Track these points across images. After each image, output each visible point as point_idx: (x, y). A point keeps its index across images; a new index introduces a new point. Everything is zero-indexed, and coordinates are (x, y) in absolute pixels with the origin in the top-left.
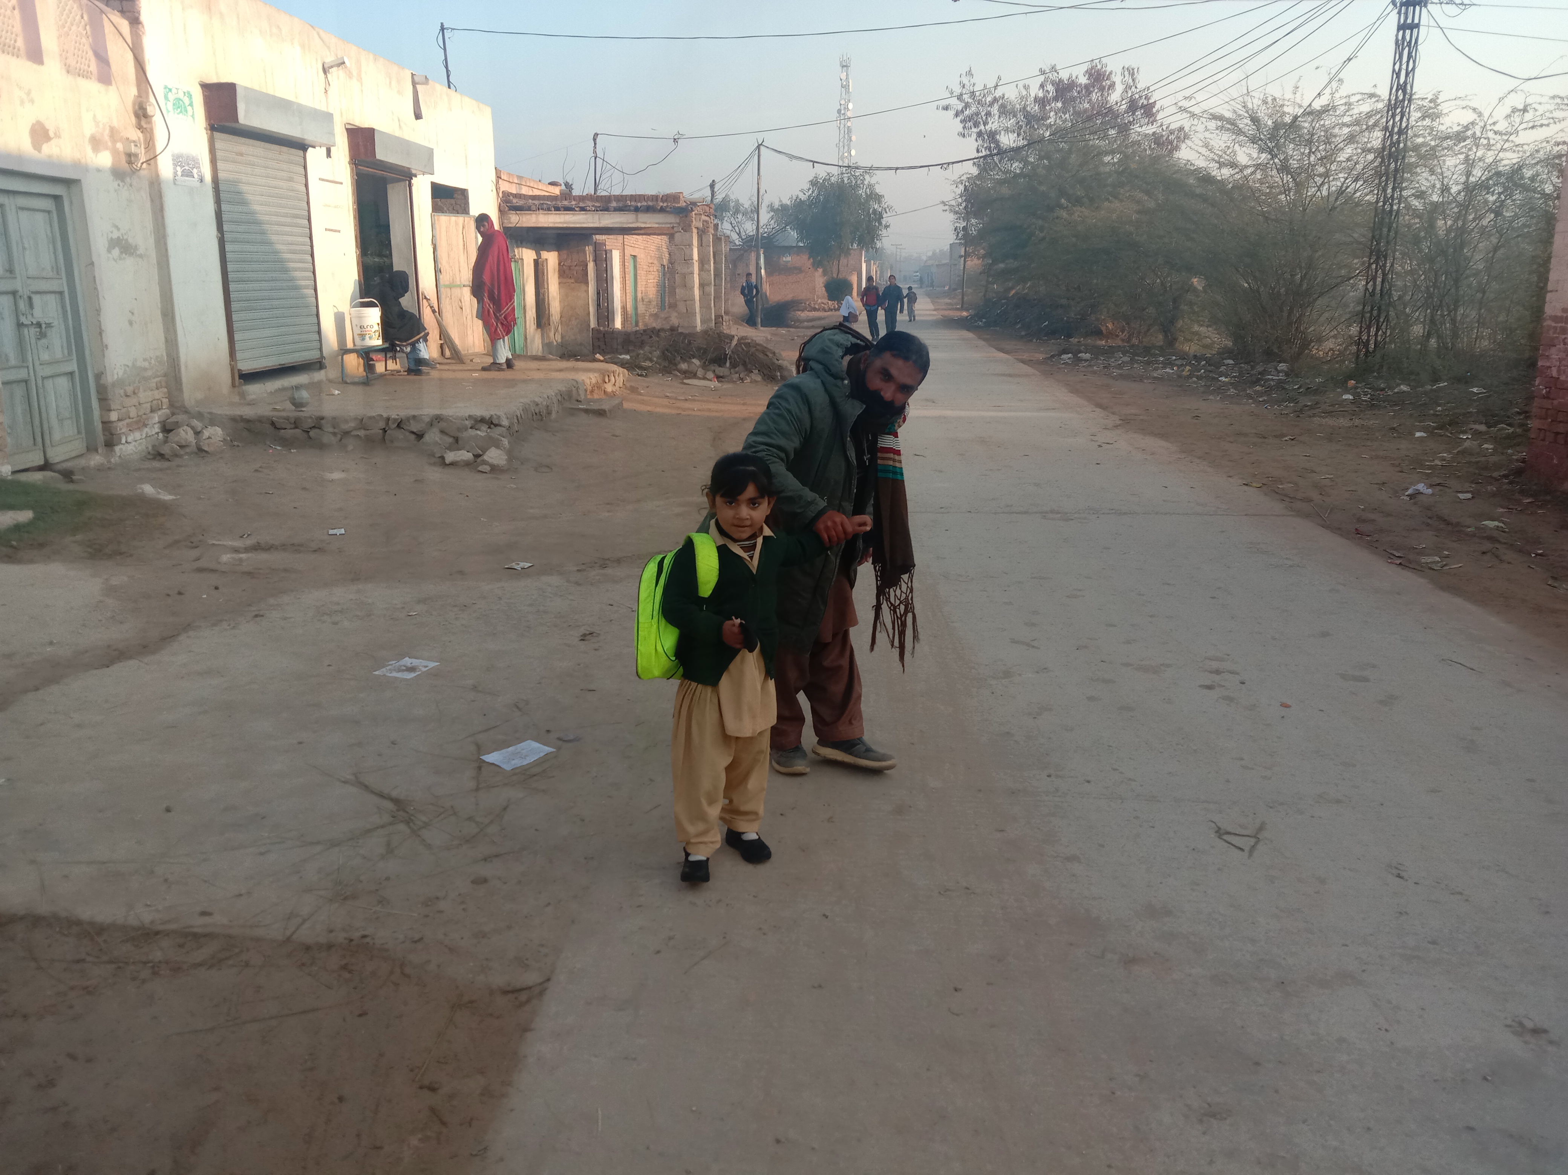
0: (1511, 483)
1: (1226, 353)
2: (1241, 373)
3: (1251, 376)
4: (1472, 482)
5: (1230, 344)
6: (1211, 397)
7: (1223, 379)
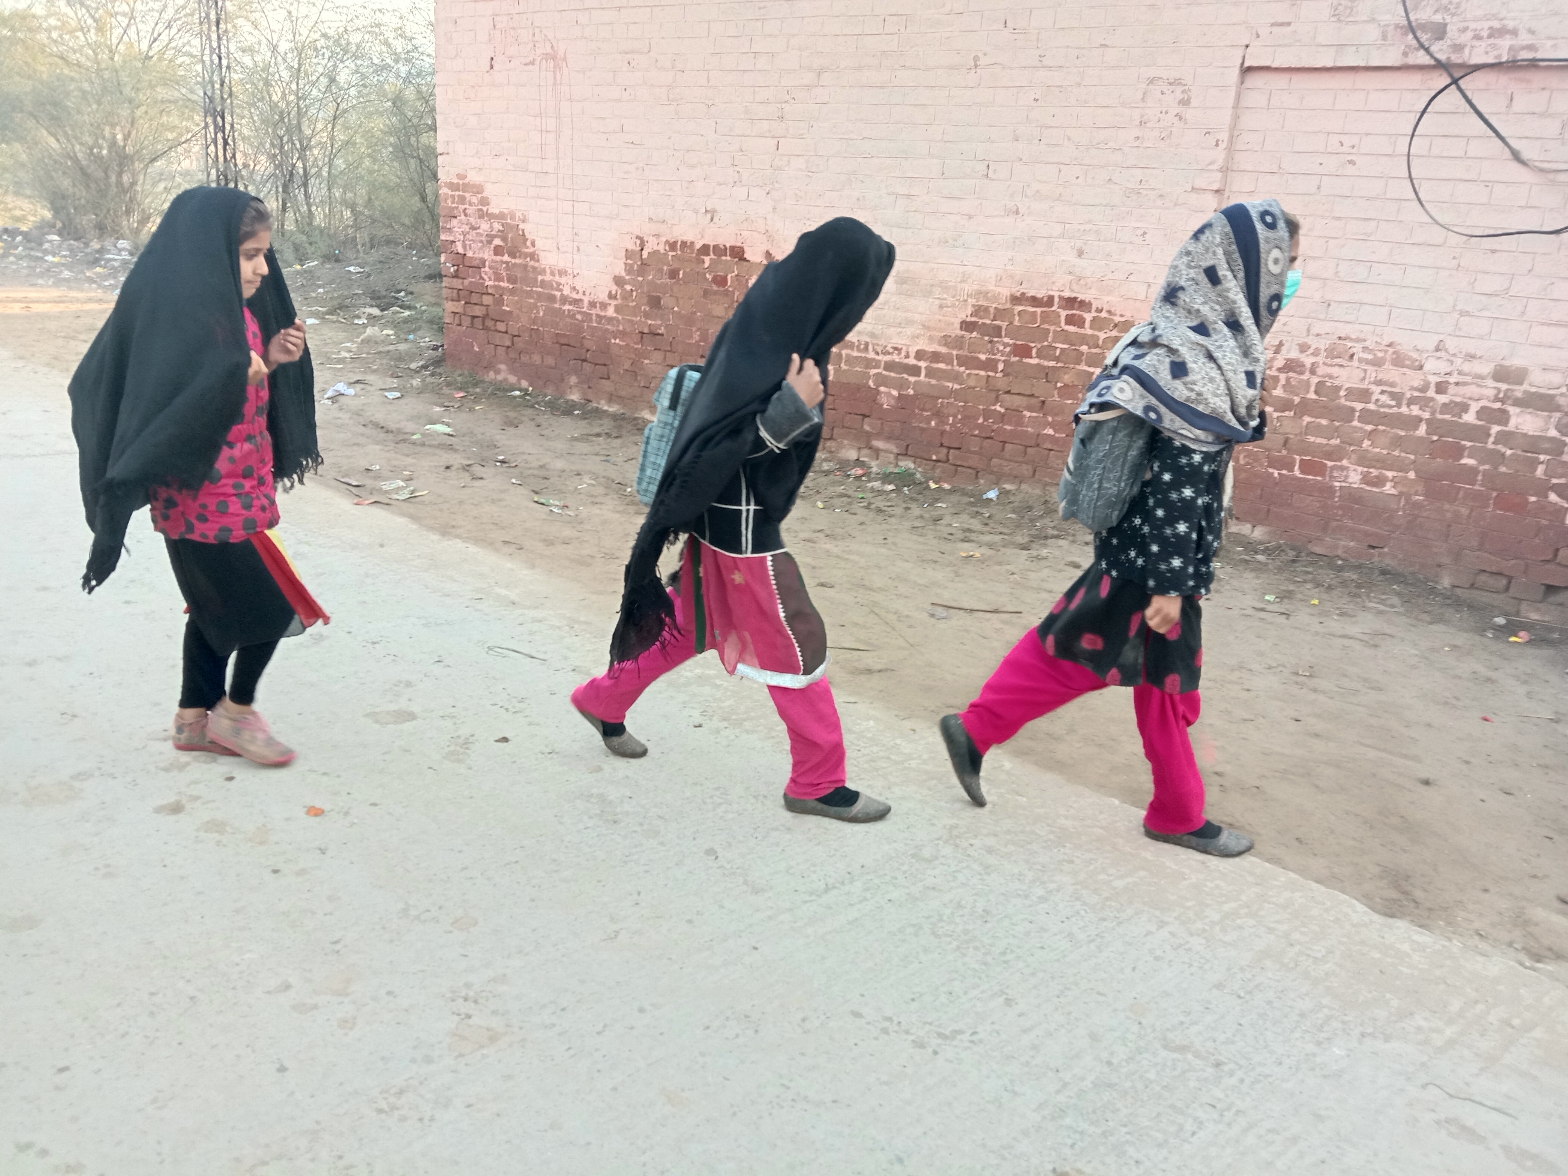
0: (433, 375)
1: (44, 227)
2: (71, 250)
3: (87, 254)
4: (392, 376)
5: (48, 215)
6: (40, 281)
7: (49, 258)
